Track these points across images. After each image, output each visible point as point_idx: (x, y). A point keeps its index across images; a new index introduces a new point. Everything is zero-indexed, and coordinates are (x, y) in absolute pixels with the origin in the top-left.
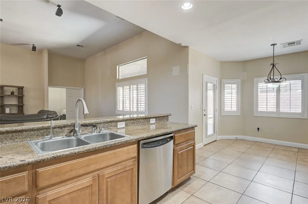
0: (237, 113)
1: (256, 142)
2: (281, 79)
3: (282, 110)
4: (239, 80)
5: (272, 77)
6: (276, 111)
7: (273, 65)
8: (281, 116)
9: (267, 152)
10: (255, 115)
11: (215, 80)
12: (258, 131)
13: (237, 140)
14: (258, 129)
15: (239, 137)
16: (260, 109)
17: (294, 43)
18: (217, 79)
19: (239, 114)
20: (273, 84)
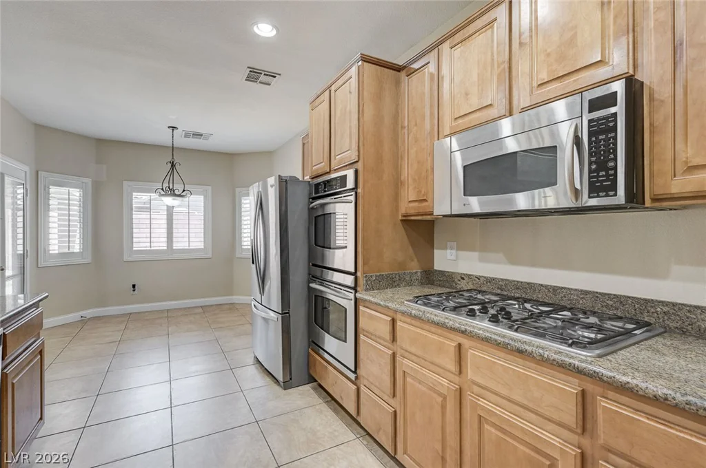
0: (83, 259)
1: (131, 314)
2: (184, 191)
3: (177, 245)
4: (89, 181)
5: (171, 187)
6: (166, 248)
7: (173, 165)
8: (175, 256)
9: (161, 326)
10: (126, 258)
11: (23, 169)
12: (134, 290)
13: (84, 321)
14: (134, 286)
15: (89, 313)
16: (136, 247)
17: (202, 135)
18: (26, 168)
19: (88, 259)
20: (174, 199)
